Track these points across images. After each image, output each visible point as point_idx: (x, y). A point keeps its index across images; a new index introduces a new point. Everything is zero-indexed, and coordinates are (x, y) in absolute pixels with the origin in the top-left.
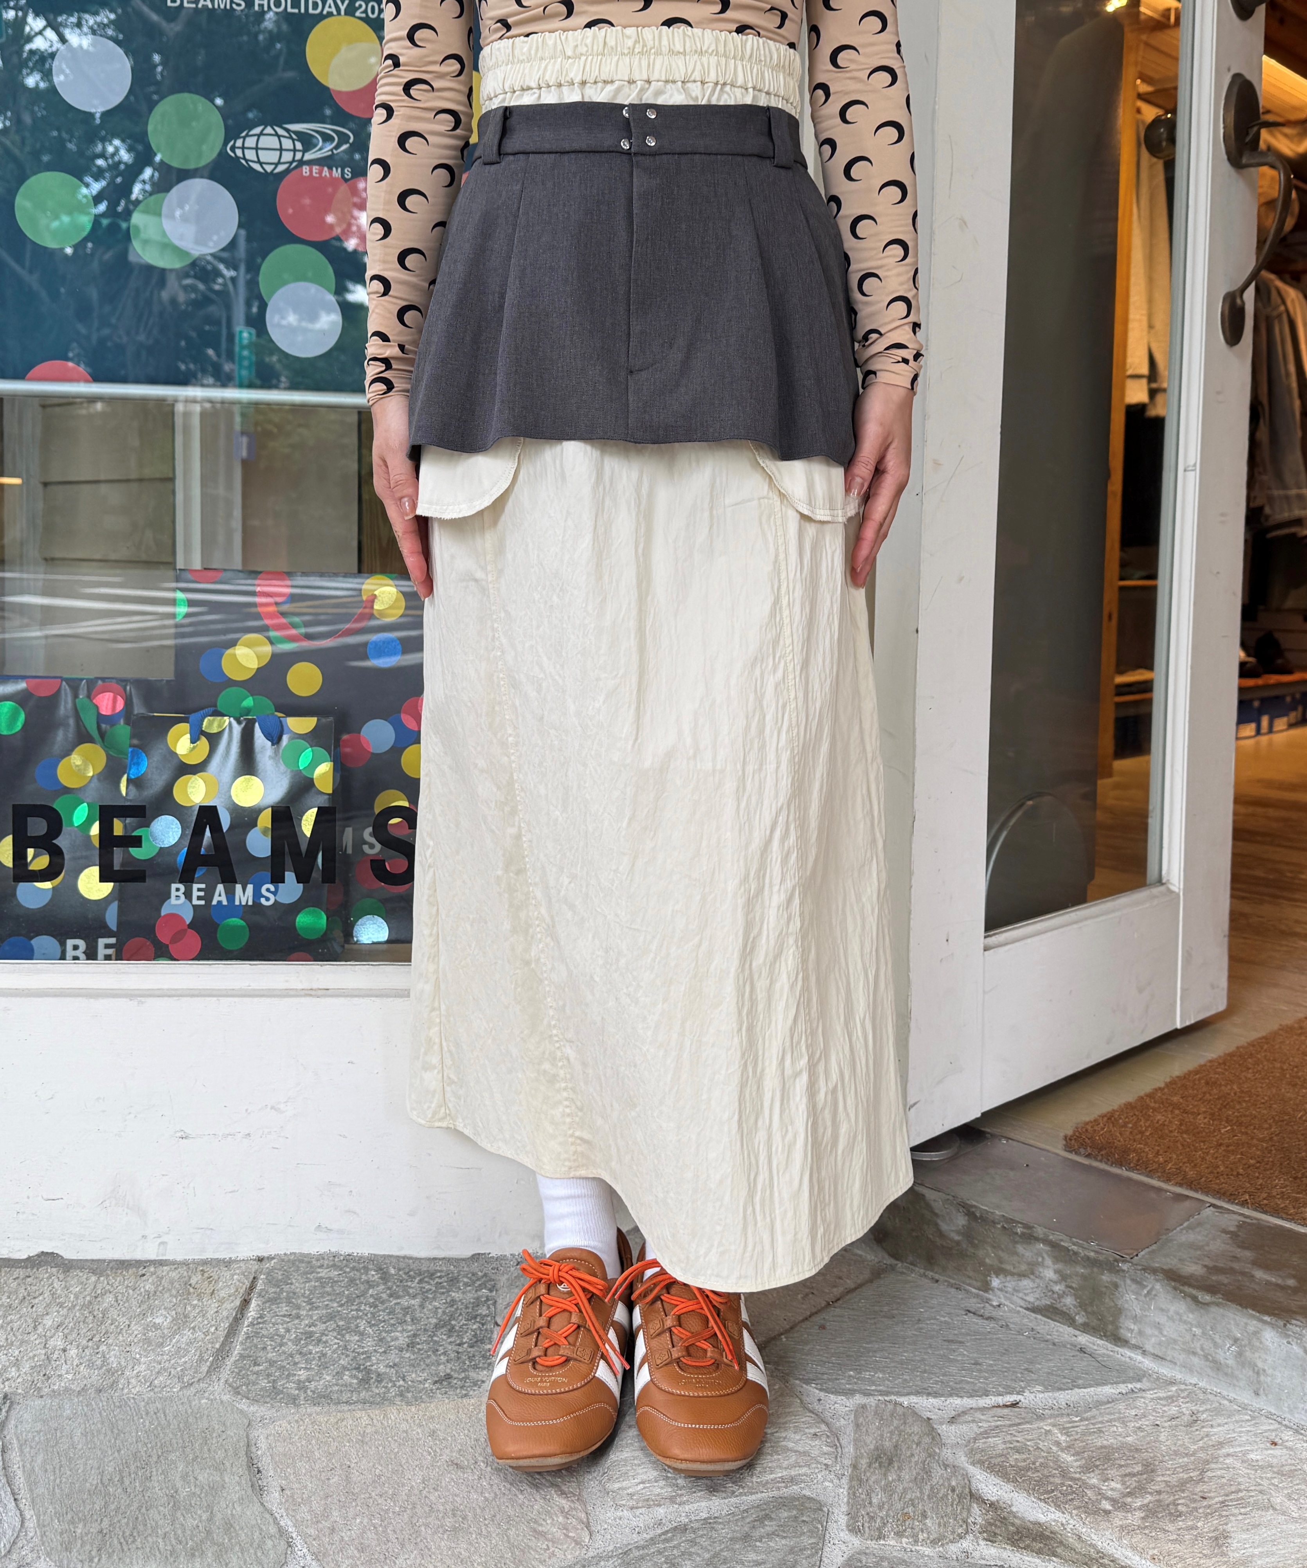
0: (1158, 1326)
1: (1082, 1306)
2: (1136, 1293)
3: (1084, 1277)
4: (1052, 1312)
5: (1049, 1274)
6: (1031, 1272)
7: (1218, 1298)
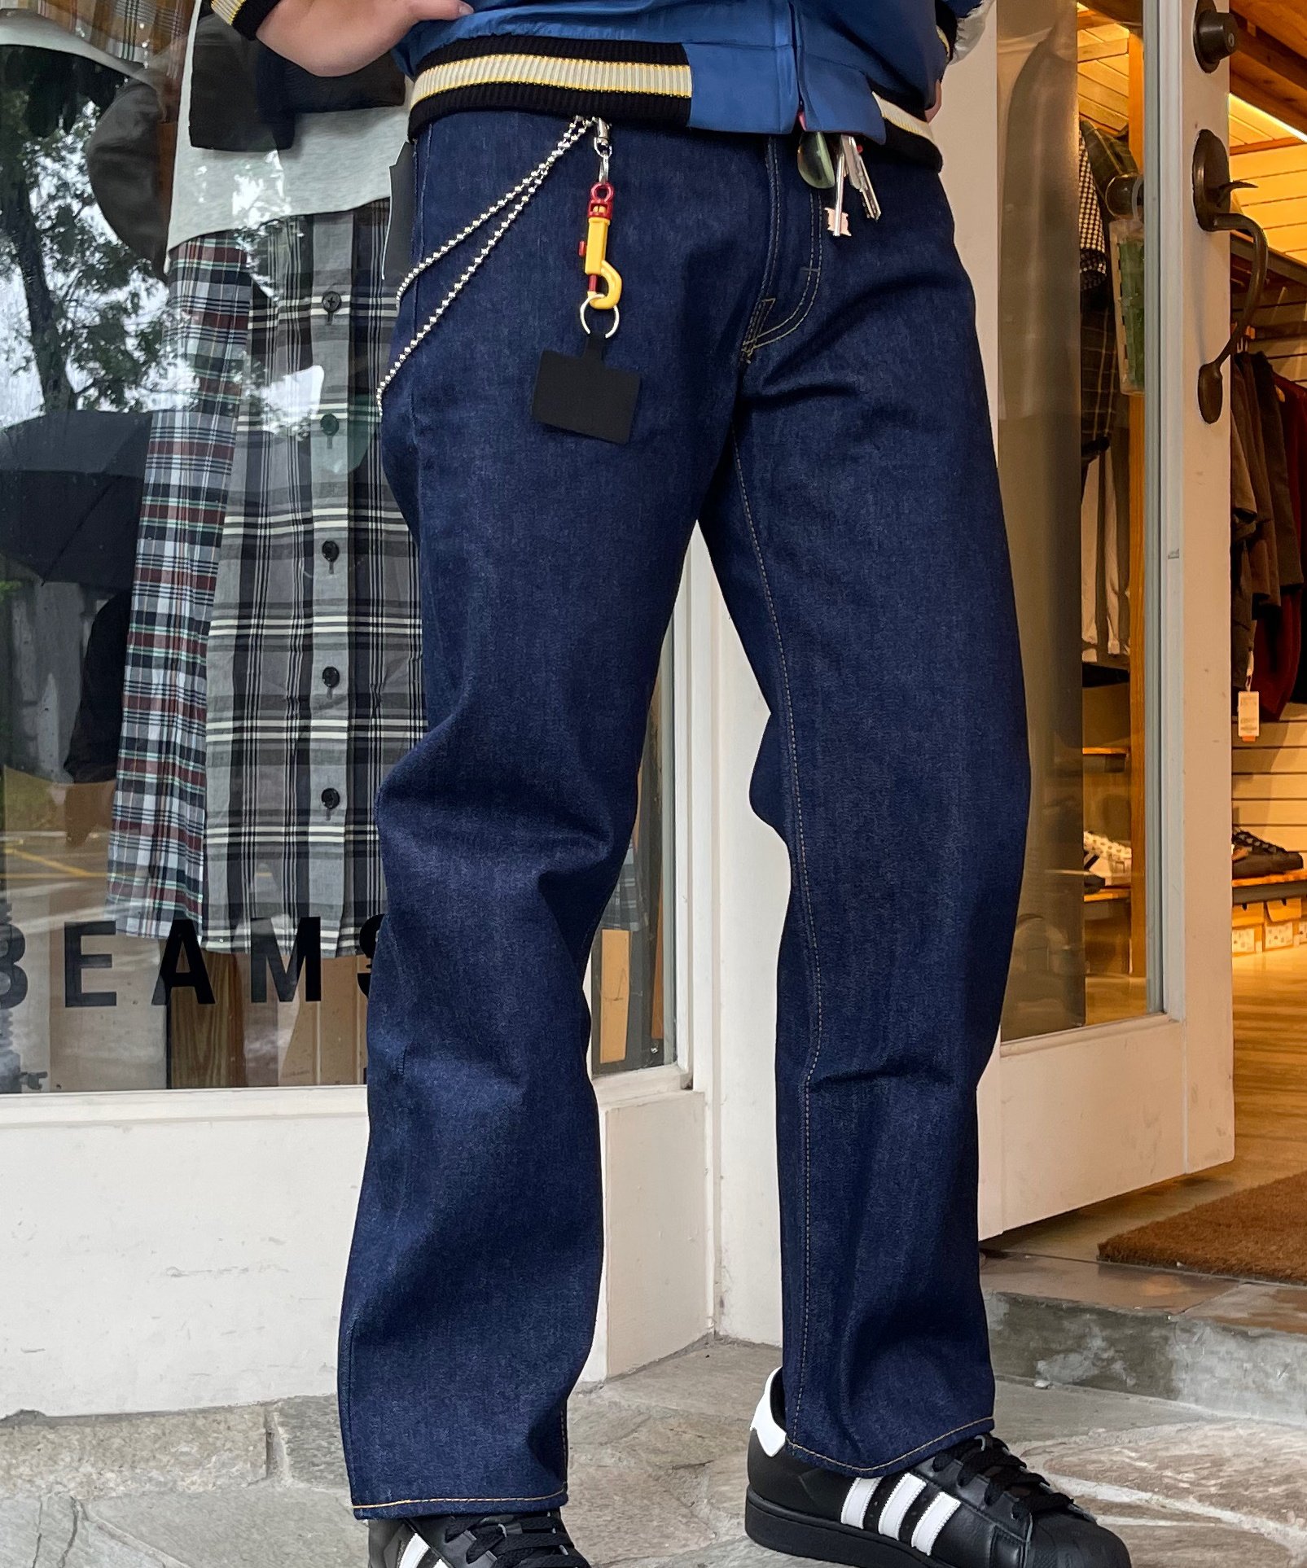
0: (1210, 1371)
1: (1131, 1368)
2: (1187, 1342)
3: (1132, 1338)
4: (1102, 1381)
5: (1097, 1343)
6: (1078, 1346)
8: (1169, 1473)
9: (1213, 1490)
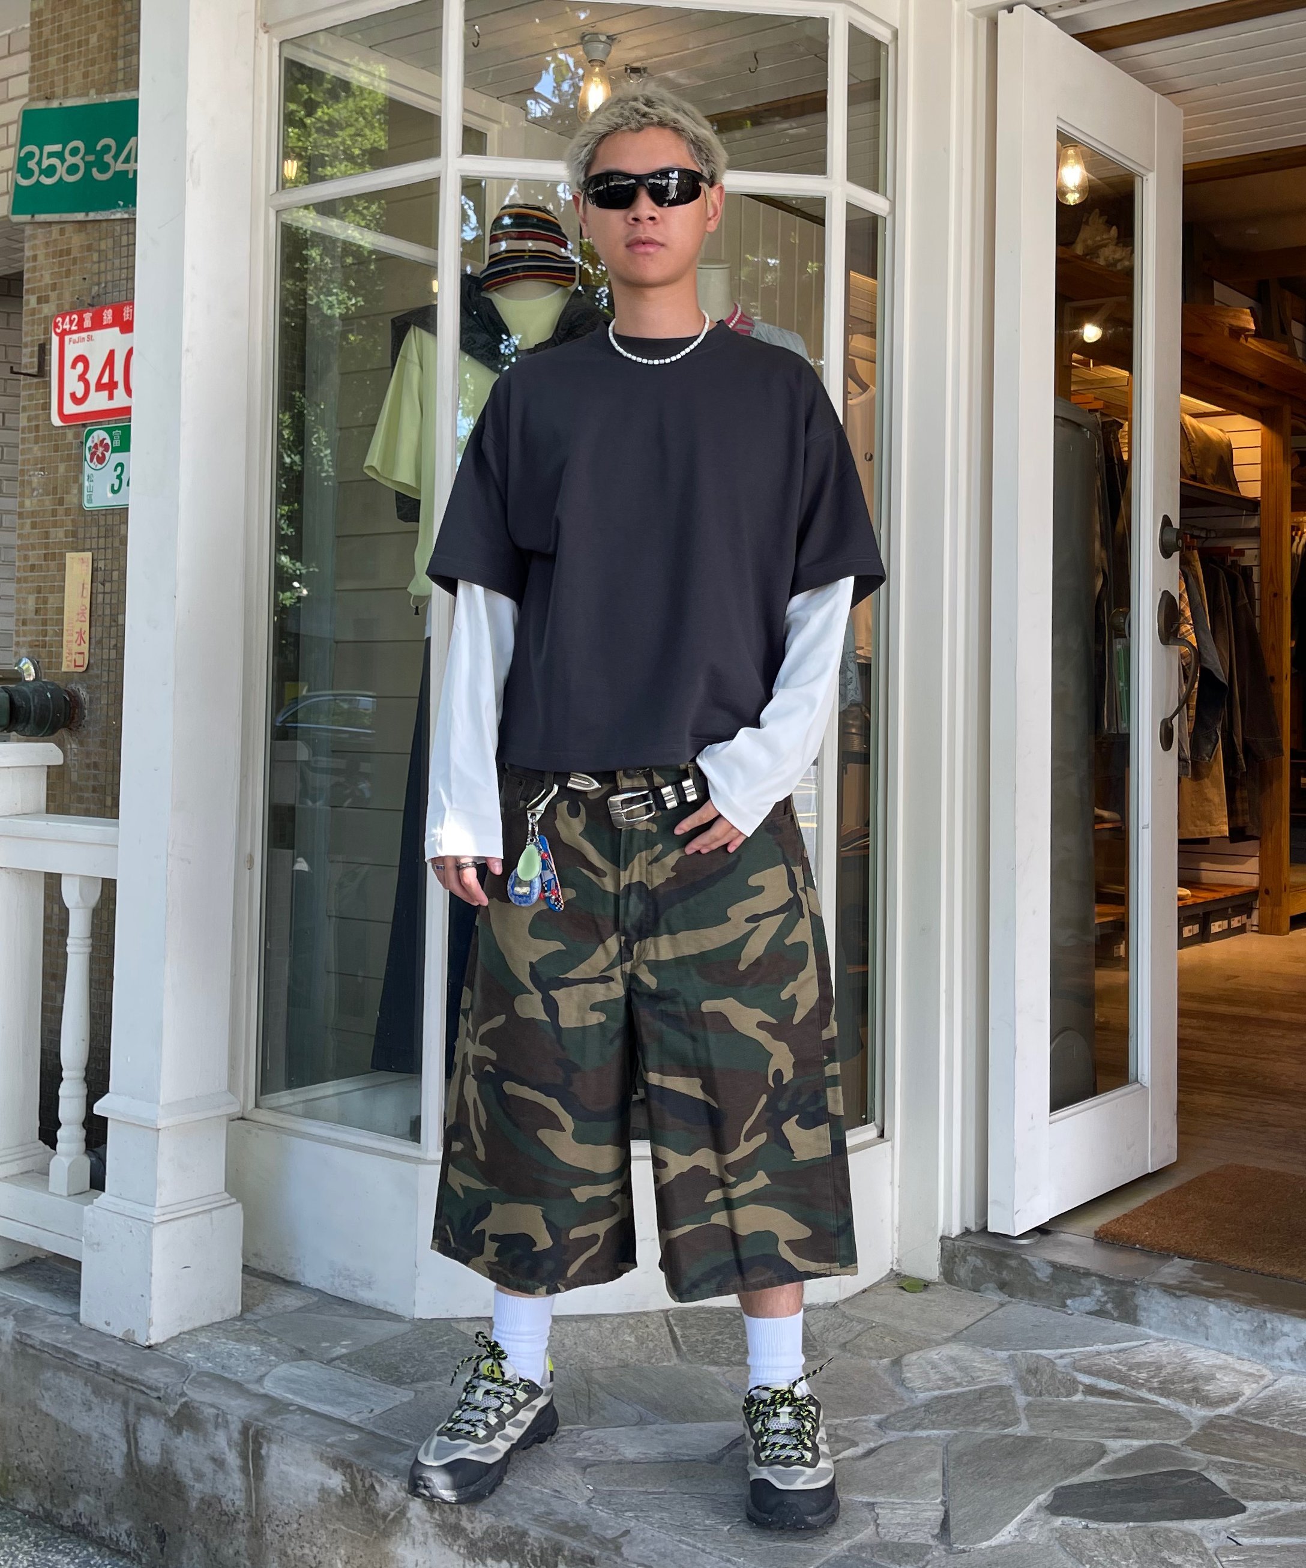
0: (1157, 1312)
1: (1117, 1307)
3: (1117, 1292)
4: (1100, 1313)
5: (1098, 1293)
6: (1089, 1293)
7: (1185, 1293)
8: (1134, 1373)
9: (1156, 1385)
